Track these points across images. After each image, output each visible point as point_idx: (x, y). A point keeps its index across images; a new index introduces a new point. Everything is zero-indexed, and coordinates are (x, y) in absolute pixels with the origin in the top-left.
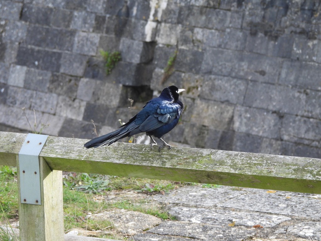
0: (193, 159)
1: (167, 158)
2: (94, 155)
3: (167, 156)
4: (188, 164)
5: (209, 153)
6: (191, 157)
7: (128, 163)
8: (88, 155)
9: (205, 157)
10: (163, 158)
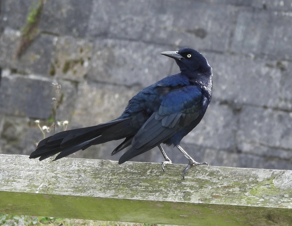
0: (240, 188)
1: (191, 187)
2: (57, 185)
3: (193, 183)
4: (231, 196)
5: (270, 176)
6: (237, 184)
7: (121, 196)
8: (47, 184)
9: (261, 184)
10: (185, 186)
